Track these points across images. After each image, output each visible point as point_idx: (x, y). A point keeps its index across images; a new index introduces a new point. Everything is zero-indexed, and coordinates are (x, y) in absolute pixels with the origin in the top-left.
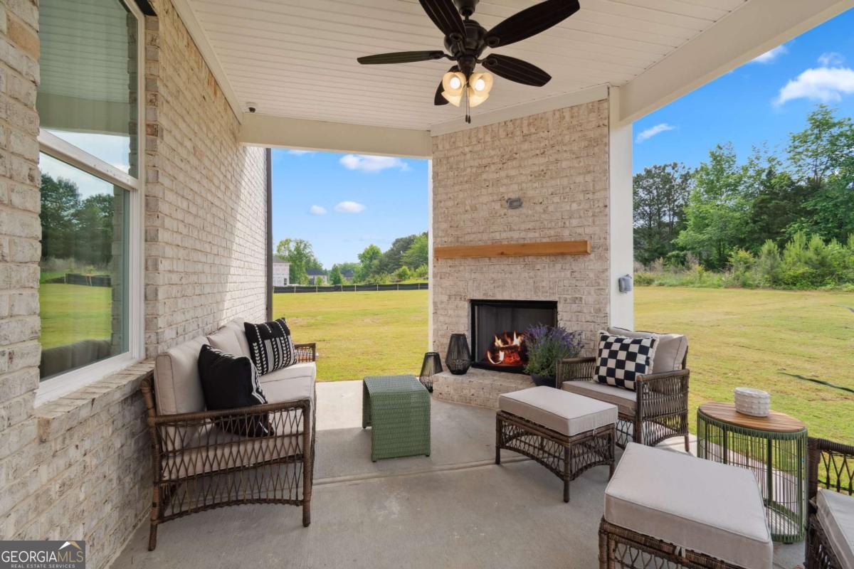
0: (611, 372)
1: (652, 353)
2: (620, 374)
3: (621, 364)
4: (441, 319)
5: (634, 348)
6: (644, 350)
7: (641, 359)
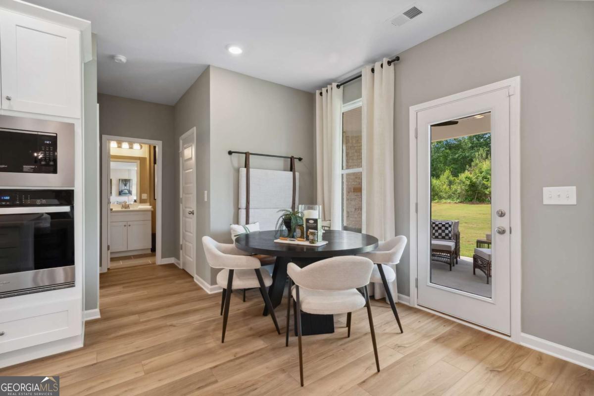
0: (440, 234)
1: (452, 226)
2: (443, 234)
3: (443, 231)
4: (351, 219)
5: (447, 226)
6: (450, 226)
7: (450, 229)
